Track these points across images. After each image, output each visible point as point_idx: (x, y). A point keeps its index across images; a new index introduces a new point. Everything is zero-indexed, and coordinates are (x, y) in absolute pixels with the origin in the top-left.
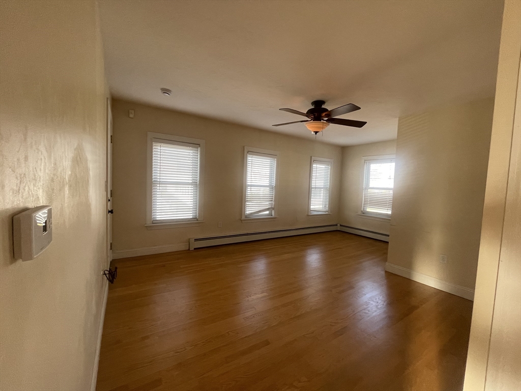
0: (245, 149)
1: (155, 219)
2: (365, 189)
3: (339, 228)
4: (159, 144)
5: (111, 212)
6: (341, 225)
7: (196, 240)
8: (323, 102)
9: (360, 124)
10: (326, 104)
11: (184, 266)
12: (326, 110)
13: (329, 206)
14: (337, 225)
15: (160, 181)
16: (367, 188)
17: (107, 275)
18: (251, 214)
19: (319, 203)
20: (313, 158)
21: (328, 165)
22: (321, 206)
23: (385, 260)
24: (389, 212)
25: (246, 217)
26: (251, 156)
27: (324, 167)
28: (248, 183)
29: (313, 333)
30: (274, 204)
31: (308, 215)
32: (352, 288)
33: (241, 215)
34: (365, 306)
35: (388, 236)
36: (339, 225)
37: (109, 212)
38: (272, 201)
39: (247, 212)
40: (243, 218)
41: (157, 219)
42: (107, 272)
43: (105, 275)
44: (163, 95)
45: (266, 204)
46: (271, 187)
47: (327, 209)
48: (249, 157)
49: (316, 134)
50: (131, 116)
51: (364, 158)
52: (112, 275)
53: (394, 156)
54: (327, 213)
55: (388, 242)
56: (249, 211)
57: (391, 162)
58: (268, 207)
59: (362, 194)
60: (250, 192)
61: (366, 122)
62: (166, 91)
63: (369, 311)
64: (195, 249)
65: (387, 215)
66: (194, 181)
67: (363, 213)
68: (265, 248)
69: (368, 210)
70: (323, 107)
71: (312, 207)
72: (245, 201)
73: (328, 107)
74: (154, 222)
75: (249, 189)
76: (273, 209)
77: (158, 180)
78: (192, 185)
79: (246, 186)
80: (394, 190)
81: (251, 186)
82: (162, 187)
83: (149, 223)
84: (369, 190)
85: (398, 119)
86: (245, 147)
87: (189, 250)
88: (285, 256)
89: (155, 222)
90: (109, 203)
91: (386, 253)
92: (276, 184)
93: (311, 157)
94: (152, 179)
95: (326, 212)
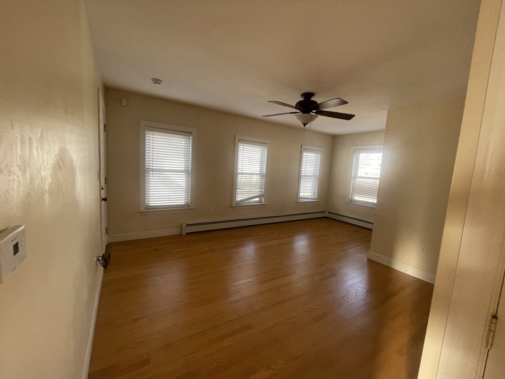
0: (237, 137)
1: (148, 205)
2: (354, 178)
3: (326, 215)
4: (152, 133)
5: (105, 199)
6: (329, 212)
7: (188, 225)
8: (312, 95)
9: (348, 117)
10: (315, 96)
11: (176, 250)
12: (315, 102)
13: (318, 194)
14: (325, 212)
15: (153, 169)
16: (356, 177)
17: (101, 261)
18: (242, 201)
19: (308, 191)
20: (303, 146)
21: (318, 154)
22: (310, 194)
23: (368, 248)
24: (375, 201)
25: (237, 203)
26: (242, 144)
27: (314, 155)
28: (239, 171)
29: (293, 318)
30: (264, 192)
31: (297, 202)
32: (334, 275)
33: (232, 202)
34: (345, 294)
35: (372, 223)
36: (327, 212)
37: (103, 199)
38: (262, 188)
39: (238, 199)
40: (234, 204)
41: (151, 205)
42: (100, 258)
43: (98, 261)
44: (154, 85)
45: (257, 191)
46: (261, 175)
47: (316, 197)
48: (240, 145)
49: (304, 126)
50: (124, 104)
51: (354, 147)
52: (106, 261)
53: (382, 147)
54: (316, 200)
55: (372, 230)
56: (239, 198)
57: (380, 152)
58: (258, 194)
59: (351, 183)
60: (241, 179)
61: (355, 115)
62: (157, 81)
63: (348, 298)
64: (187, 234)
65: (373, 204)
66: (186, 169)
67: (351, 201)
68: (255, 234)
69: (355, 198)
70: (312, 99)
71: (301, 195)
72: (236, 189)
73: (317, 99)
74: (147, 208)
75: (239, 176)
76: (263, 196)
77: (152, 168)
78: (184, 172)
79: (237, 174)
80: (380, 179)
81: (242, 174)
82: (155, 174)
83: (142, 209)
84: (357, 179)
85: (387, 112)
86: (236, 136)
87: (181, 234)
88: (273, 242)
89: (149, 208)
90: (103, 192)
91: (370, 241)
92: (266, 172)
93: (302, 146)
94: (145, 166)
95: (314, 199)
